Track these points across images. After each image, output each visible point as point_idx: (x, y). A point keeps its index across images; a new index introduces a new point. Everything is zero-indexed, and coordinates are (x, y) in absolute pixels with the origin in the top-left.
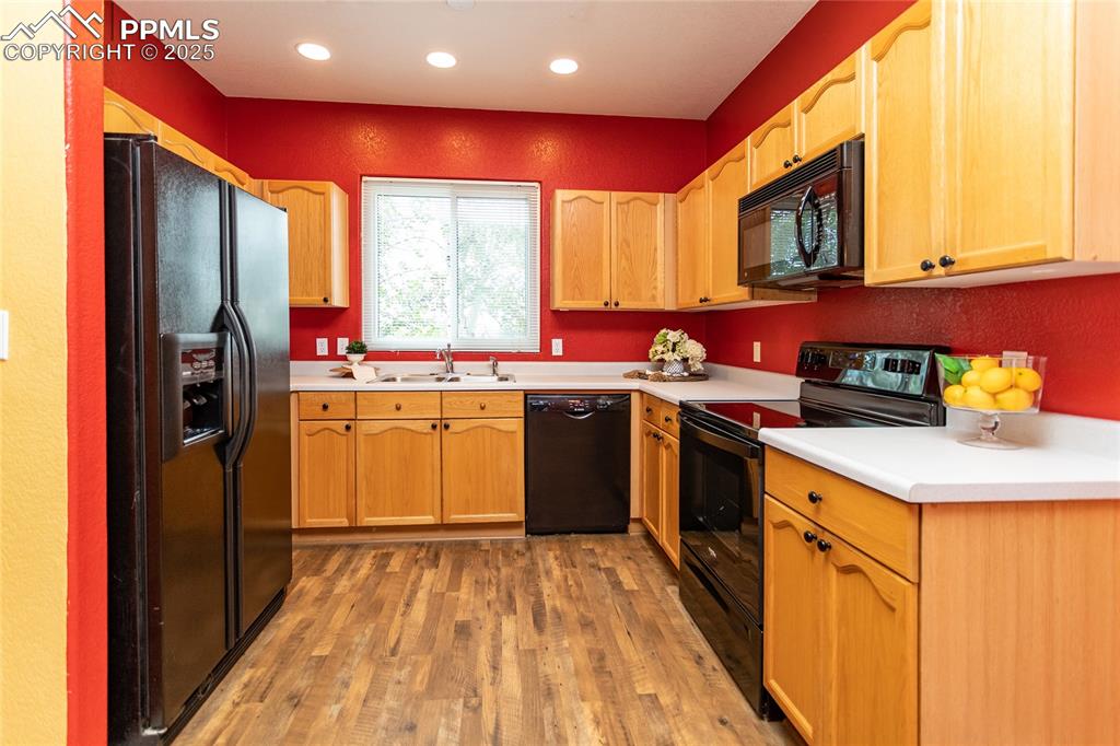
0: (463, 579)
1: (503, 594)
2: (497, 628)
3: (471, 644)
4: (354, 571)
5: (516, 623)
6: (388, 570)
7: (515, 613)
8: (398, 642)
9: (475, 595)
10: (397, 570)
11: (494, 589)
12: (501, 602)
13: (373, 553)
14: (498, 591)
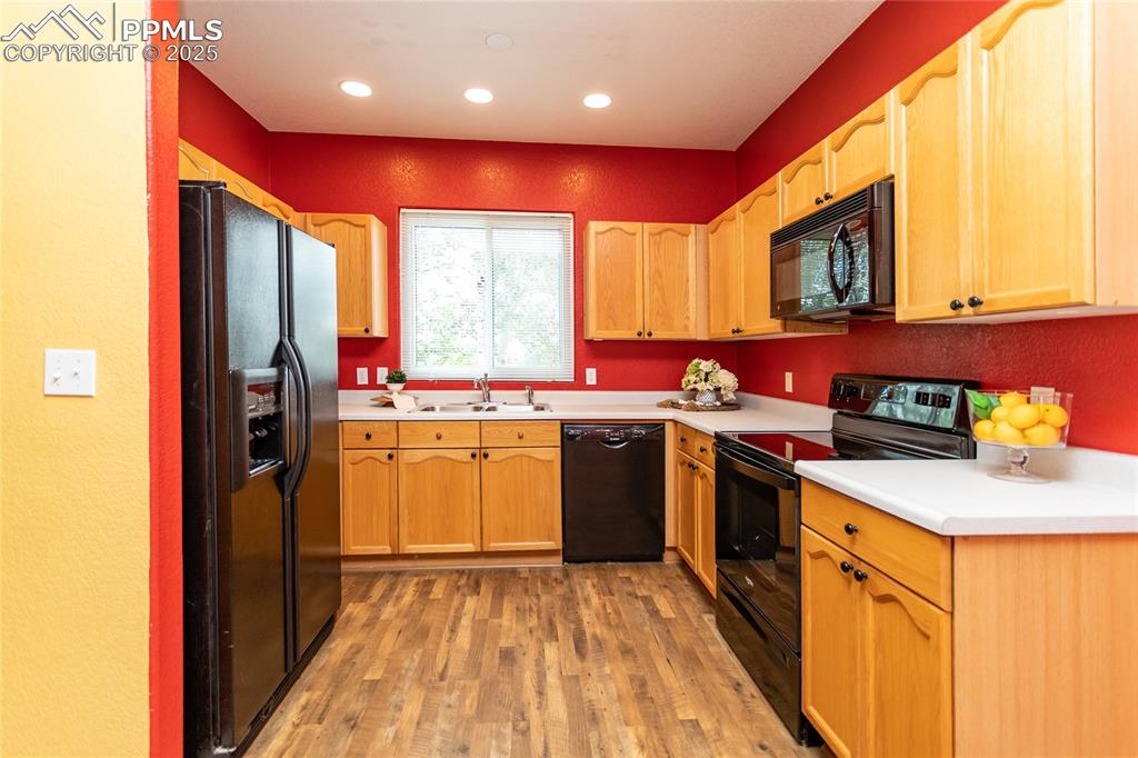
0: (505, 606)
1: (544, 621)
2: (539, 653)
3: (516, 670)
4: (399, 598)
5: (558, 649)
6: (432, 597)
7: (557, 640)
8: (446, 666)
9: (517, 622)
10: (440, 596)
11: (535, 616)
12: (543, 629)
13: (416, 580)
14: (539, 617)
